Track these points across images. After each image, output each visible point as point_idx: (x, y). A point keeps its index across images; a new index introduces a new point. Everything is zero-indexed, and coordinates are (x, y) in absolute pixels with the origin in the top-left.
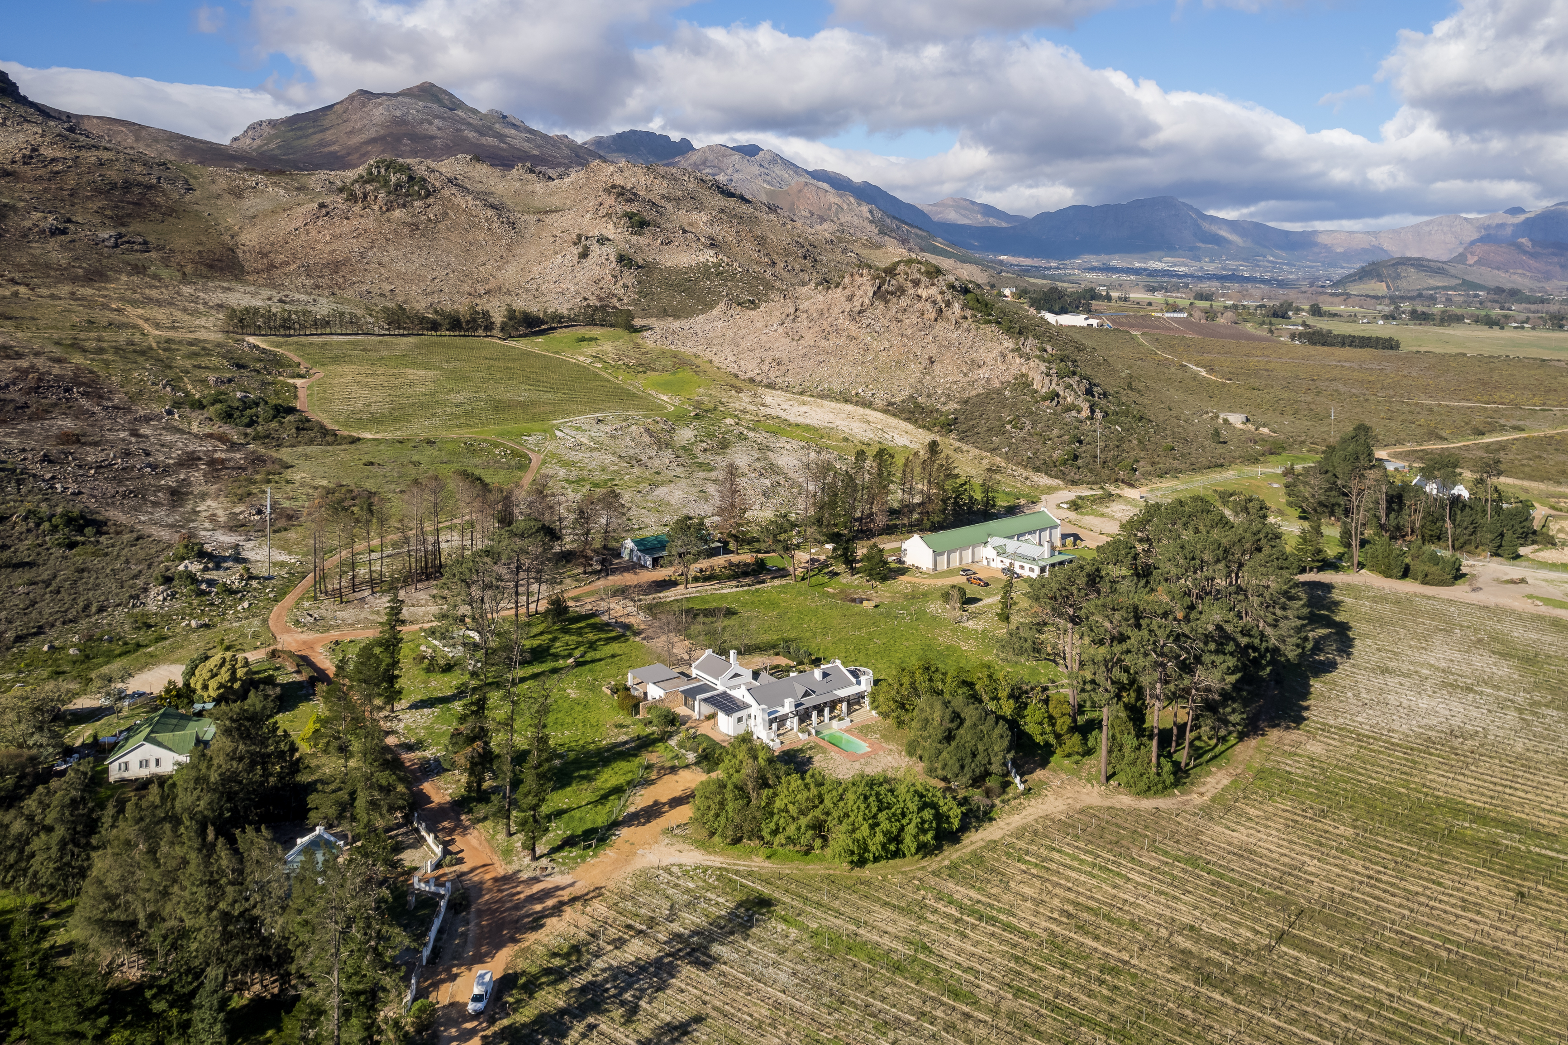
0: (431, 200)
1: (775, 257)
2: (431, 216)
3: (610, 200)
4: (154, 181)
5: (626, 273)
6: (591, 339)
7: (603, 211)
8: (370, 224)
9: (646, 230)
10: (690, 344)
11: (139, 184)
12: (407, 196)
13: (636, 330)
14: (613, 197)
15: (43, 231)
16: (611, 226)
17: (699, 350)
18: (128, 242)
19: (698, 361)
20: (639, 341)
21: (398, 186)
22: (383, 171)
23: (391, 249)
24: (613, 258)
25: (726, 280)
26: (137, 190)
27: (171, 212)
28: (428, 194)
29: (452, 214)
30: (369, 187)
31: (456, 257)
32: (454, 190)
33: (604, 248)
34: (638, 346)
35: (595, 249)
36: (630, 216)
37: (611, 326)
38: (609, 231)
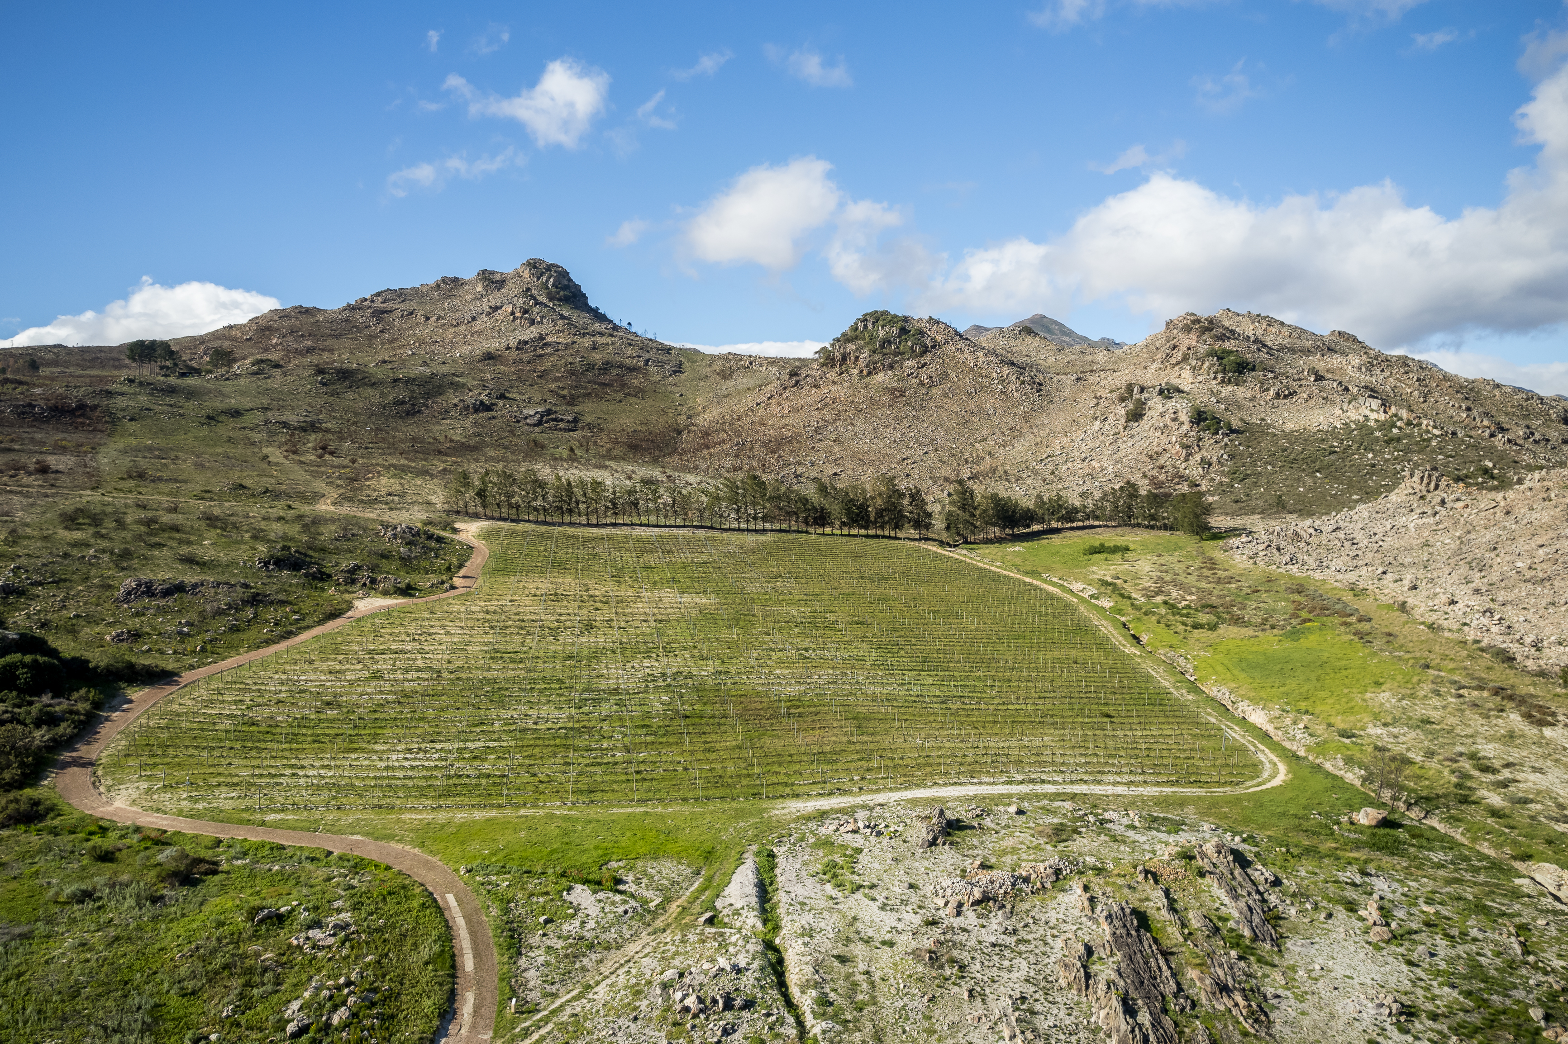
0: (927, 358)
1: (1502, 419)
2: (924, 378)
3: (1191, 340)
4: (641, 364)
5: (1208, 440)
6: (1115, 550)
7: (1178, 355)
8: (841, 391)
9: (1249, 376)
10: (1338, 563)
11: (621, 366)
12: (896, 354)
13: (1217, 536)
14: (1193, 336)
15: (467, 408)
16: (1187, 373)
17: (1364, 577)
18: (555, 420)
19: (1364, 605)
20: (1218, 555)
21: (887, 342)
22: (870, 325)
23: (860, 425)
24: (1184, 417)
25: (1407, 451)
26: (615, 372)
27: (640, 393)
28: (925, 351)
29: (953, 375)
30: (851, 347)
31: (947, 431)
32: (961, 344)
33: (1171, 404)
34: (1212, 564)
35: (1156, 404)
36: (1220, 356)
37: (1166, 527)
38: (1185, 379)
